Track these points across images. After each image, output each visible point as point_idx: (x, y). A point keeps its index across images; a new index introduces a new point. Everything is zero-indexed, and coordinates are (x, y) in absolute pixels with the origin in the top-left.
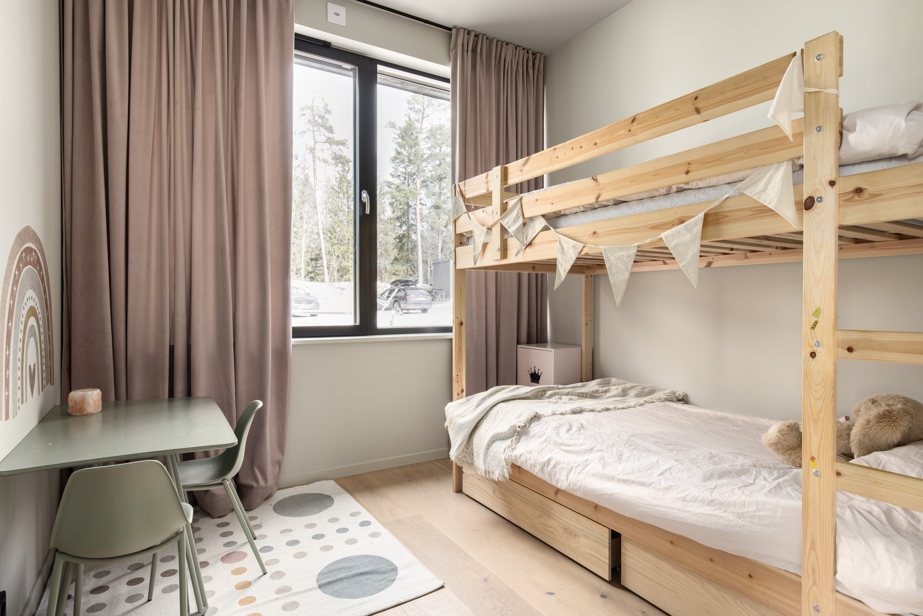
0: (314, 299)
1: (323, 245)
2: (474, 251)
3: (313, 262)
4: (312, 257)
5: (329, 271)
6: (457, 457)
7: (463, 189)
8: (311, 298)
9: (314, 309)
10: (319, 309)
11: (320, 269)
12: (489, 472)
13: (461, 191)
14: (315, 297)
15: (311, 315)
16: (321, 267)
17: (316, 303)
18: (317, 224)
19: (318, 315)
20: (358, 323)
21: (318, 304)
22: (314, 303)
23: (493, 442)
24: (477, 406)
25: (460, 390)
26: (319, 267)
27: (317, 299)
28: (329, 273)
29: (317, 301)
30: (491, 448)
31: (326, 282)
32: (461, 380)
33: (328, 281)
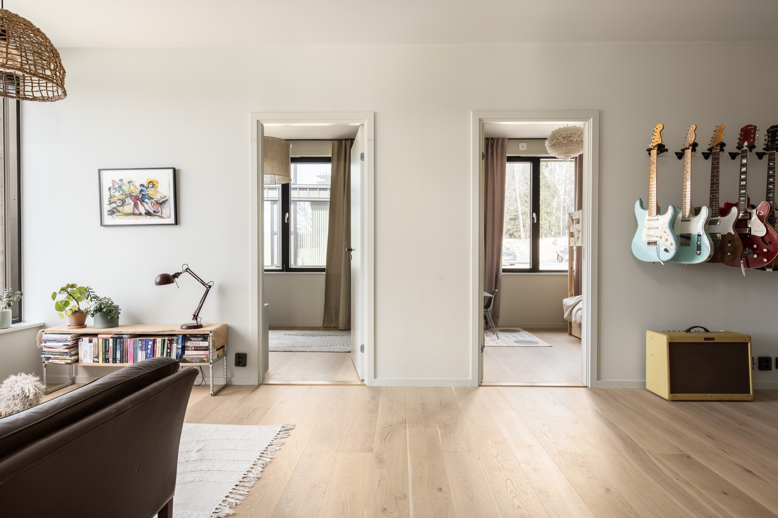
0: (513, 252)
1: (520, 209)
2: (574, 240)
3: (512, 222)
4: (511, 217)
5: (525, 228)
6: (566, 317)
7: (572, 215)
8: (510, 252)
9: (512, 260)
10: (516, 260)
11: (517, 227)
12: (576, 321)
13: (571, 216)
14: (514, 251)
15: (510, 264)
16: (519, 225)
17: (514, 255)
18: (515, 190)
19: (516, 264)
20: (531, 268)
21: (515, 257)
22: (512, 256)
23: (578, 311)
24: (576, 300)
25: (571, 294)
26: (516, 225)
27: (515, 253)
28: (524, 232)
29: (514, 254)
30: (577, 313)
31: (522, 238)
32: (572, 291)
33: (524, 238)
